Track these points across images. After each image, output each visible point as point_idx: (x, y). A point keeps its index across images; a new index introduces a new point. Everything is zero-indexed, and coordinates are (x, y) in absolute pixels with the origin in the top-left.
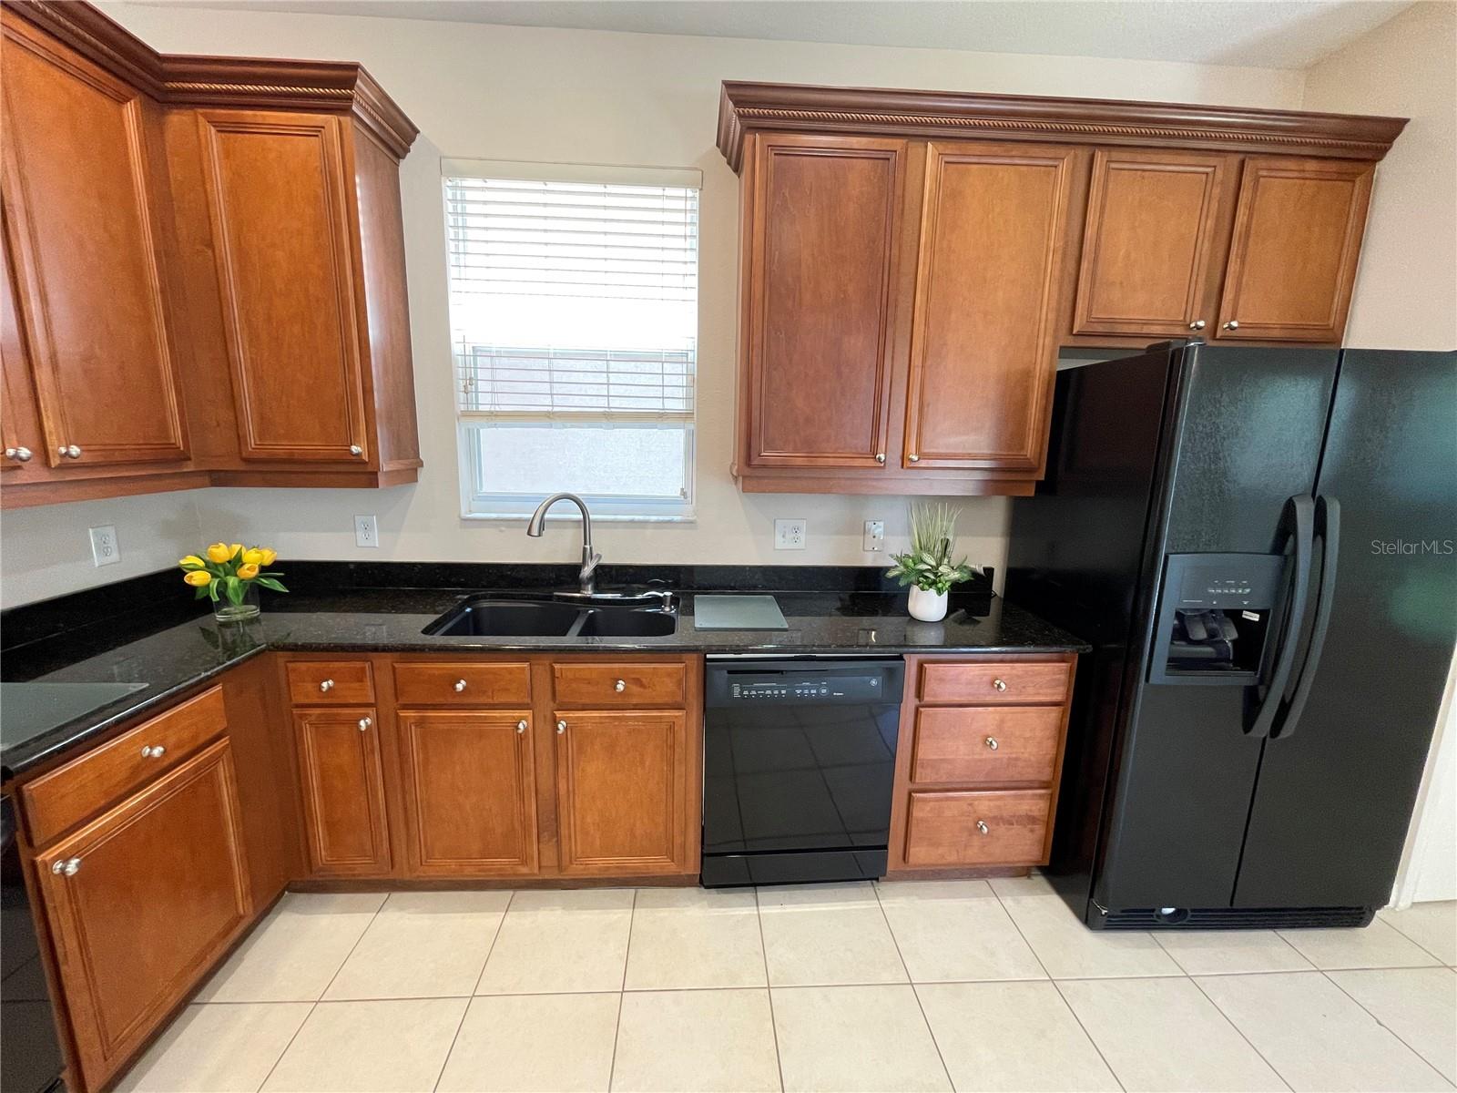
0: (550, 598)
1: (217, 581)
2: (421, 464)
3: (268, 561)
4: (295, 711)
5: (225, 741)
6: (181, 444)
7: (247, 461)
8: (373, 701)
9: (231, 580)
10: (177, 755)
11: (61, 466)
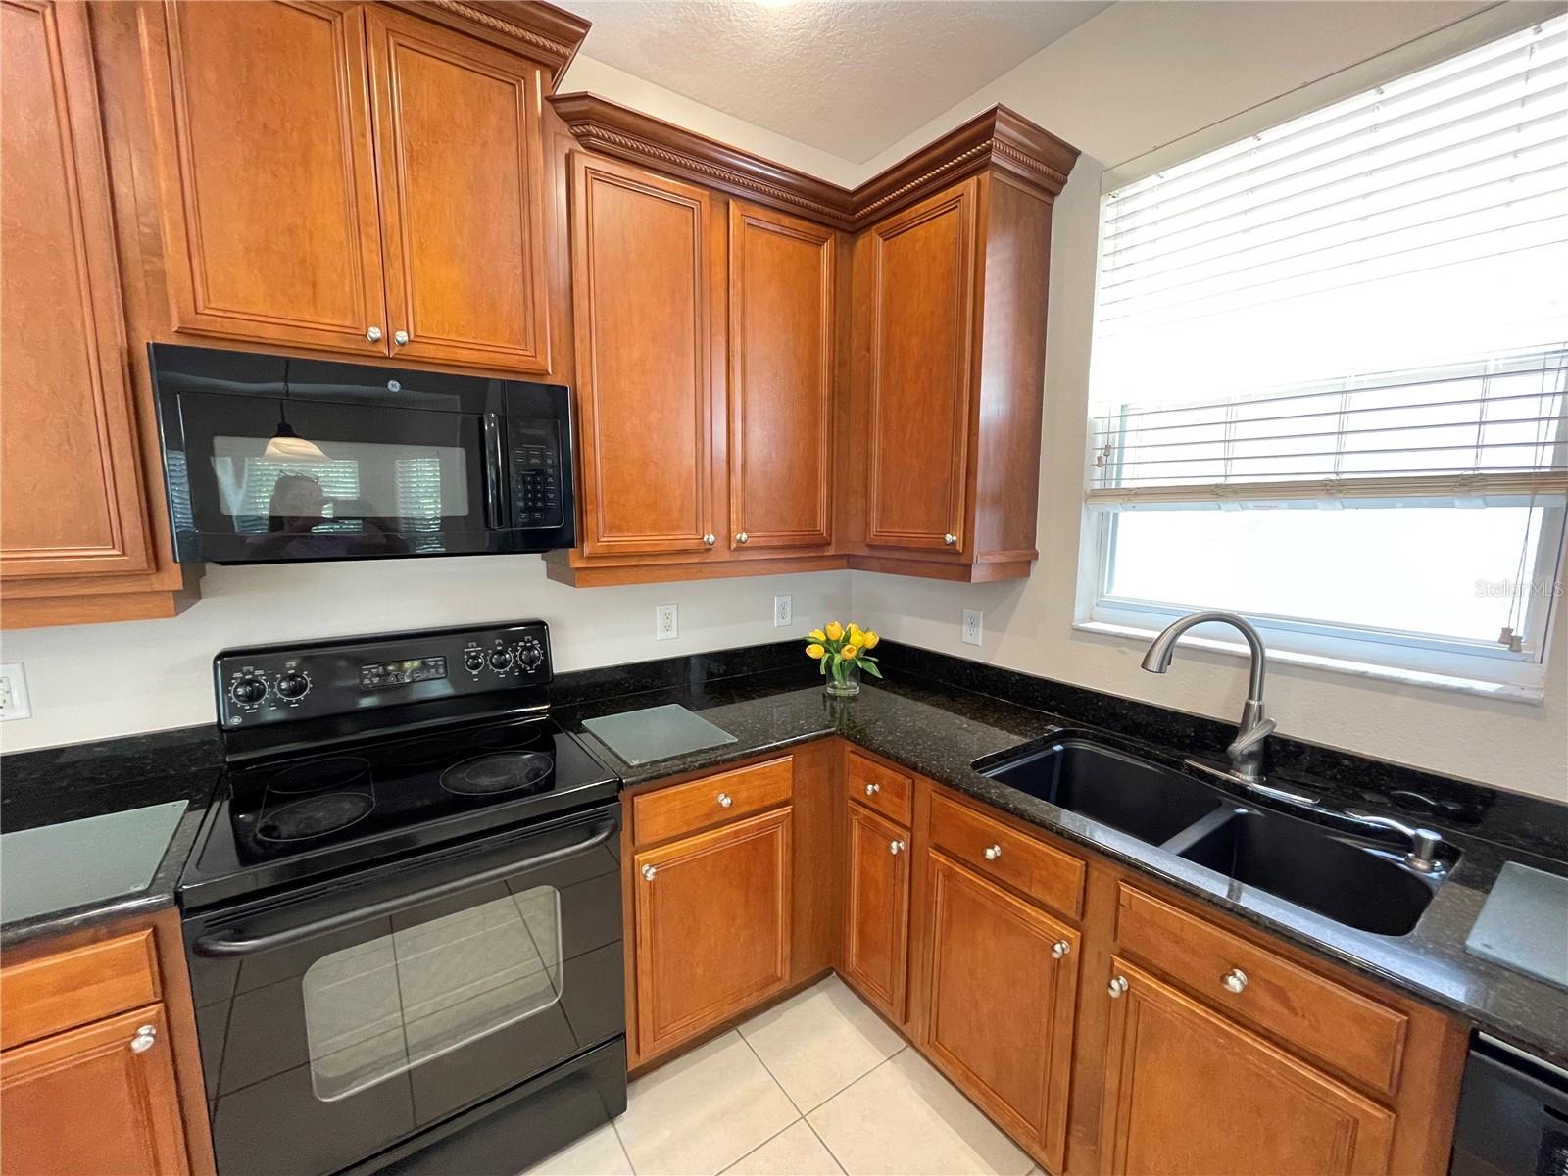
0: (1178, 765)
1: (828, 655)
2: (1036, 556)
3: (869, 643)
4: (850, 803)
5: (787, 810)
6: (824, 532)
7: (870, 546)
8: (909, 825)
9: (837, 659)
10: (746, 809)
11: (738, 549)
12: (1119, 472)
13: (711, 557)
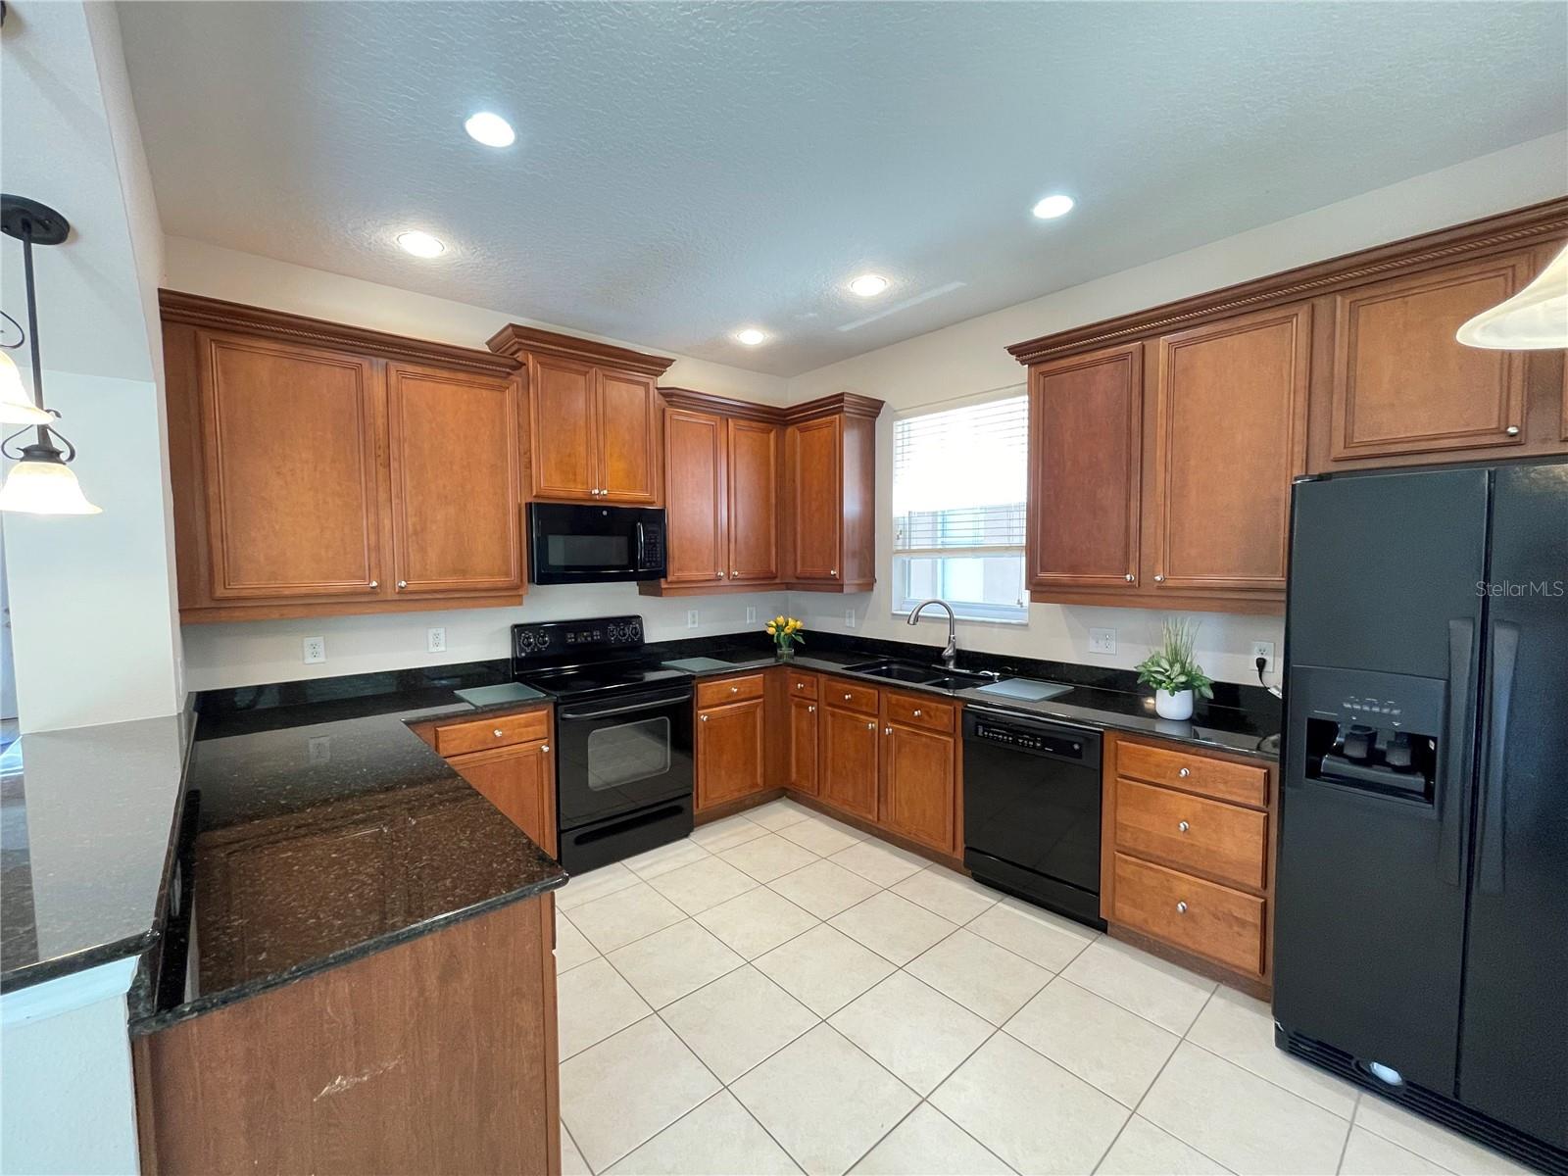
0: (929, 668)
1: (778, 633)
2: (875, 581)
3: (798, 628)
4: (787, 695)
5: (761, 700)
6: (774, 571)
7: (798, 578)
8: (816, 698)
9: (783, 634)
10: (742, 697)
11: (733, 579)
12: (910, 542)
13: (721, 583)
